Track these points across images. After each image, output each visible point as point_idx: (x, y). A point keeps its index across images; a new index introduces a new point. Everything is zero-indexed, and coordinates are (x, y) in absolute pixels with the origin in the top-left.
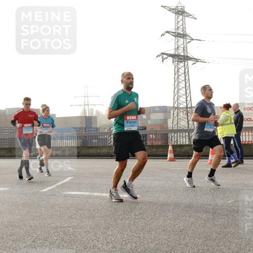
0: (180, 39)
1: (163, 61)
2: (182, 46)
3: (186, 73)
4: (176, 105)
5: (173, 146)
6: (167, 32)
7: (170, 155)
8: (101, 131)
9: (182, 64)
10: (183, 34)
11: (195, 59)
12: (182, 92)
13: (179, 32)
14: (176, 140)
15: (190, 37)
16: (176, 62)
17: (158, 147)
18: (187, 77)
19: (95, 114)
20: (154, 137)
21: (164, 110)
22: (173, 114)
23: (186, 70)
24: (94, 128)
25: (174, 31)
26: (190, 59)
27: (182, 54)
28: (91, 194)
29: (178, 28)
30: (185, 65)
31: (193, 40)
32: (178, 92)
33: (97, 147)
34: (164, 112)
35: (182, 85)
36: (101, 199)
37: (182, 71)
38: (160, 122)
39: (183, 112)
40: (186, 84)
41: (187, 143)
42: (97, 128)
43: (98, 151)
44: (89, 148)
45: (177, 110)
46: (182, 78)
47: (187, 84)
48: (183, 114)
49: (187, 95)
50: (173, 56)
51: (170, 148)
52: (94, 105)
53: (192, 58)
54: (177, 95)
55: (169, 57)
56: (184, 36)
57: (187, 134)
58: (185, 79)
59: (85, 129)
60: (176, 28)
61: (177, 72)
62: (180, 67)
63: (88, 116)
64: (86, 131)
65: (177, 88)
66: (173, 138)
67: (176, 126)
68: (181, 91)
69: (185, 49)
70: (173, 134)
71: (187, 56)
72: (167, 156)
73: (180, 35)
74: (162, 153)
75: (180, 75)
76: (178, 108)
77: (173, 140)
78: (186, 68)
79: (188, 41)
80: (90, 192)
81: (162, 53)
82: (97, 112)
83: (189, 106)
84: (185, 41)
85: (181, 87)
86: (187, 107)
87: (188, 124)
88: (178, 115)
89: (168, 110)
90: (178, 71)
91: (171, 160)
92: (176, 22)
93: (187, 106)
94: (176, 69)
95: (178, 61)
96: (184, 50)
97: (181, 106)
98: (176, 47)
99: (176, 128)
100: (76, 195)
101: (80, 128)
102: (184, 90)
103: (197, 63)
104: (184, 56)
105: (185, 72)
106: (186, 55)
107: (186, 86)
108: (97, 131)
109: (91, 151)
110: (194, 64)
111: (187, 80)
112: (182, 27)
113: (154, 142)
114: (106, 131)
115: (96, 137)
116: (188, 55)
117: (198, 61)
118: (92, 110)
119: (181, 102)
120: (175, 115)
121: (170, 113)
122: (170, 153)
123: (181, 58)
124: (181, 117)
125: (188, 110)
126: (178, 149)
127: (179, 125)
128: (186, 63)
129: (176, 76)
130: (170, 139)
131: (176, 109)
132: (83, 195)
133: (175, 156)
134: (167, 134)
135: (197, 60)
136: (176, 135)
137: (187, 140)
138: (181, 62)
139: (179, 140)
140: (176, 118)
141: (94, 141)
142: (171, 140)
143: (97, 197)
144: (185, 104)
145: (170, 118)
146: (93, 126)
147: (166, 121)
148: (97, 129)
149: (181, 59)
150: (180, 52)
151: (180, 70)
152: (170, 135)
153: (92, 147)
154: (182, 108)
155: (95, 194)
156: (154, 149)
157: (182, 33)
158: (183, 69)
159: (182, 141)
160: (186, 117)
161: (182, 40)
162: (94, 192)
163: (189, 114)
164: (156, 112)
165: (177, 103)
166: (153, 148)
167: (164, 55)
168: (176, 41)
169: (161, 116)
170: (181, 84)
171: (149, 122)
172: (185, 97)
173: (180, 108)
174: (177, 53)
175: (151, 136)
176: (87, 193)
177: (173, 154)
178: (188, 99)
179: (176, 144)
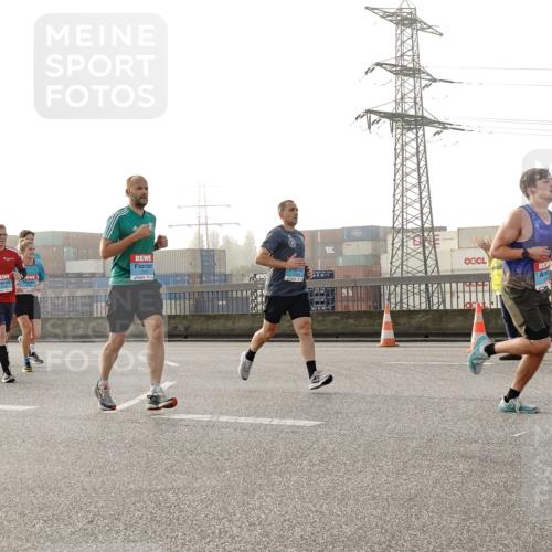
0: (406, 78)
1: (369, 128)
2: (412, 95)
3: (421, 155)
4: (398, 225)
5: (393, 313)
6: (378, 64)
7: (386, 334)
8: (235, 281)
9: (411, 135)
10: (413, 69)
11: (439, 123)
12: (413, 195)
13: (405, 63)
14: (398, 300)
15: (428, 74)
16: (399, 131)
17: (359, 315)
18: (422, 163)
19: (221, 244)
20: (351, 294)
21: (373, 234)
22: (393, 244)
23: (421, 148)
24: (220, 275)
25: (393, 62)
26: (431, 123)
27: (412, 112)
28: (214, 419)
29: (402, 56)
30: (417, 137)
31: (435, 80)
32: (402, 195)
33: (227, 317)
34: (372, 240)
35: (412, 180)
36: (235, 430)
37: (411, 149)
38: (363, 262)
39: (414, 238)
40: (420, 178)
41: (423, 307)
42: (226, 275)
43: (229, 324)
44: (208, 317)
45: (400, 235)
46: (411, 164)
47: (423, 179)
48: (414, 244)
49: (423, 202)
50: (391, 116)
51: (387, 318)
52: (220, 225)
53: (434, 122)
54: (400, 203)
55: (383, 120)
56: (415, 72)
57: (423, 287)
58: (419, 168)
59: (201, 276)
60: (399, 54)
61: (400, 152)
62: (408, 140)
63: (206, 248)
64: (201, 282)
65: (400, 187)
66: (392, 296)
67: (399, 270)
68: (409, 194)
69: (418, 100)
70: (393, 287)
71: (423, 117)
72: (379, 335)
73: (408, 70)
74: (368, 329)
75: (407, 159)
76: (403, 230)
77: (393, 301)
78: (421, 143)
79: (424, 83)
80: (211, 413)
81: (368, 111)
82: (227, 240)
83: (426, 226)
84: (418, 84)
85: (409, 185)
86: (423, 229)
87: (425, 264)
88: (402, 245)
89: (381, 235)
90: (402, 150)
91: (389, 344)
92: (399, 43)
93: (423, 225)
94: (399, 146)
95: (403, 128)
96: (415, 103)
97: (410, 226)
98: (399, 96)
99: (398, 274)
100: (181, 420)
101: (188, 275)
102: (416, 190)
103: (445, 131)
104: (415, 116)
105: (418, 152)
106: (420, 113)
107: (420, 183)
108: (225, 281)
109: (214, 326)
110: (438, 133)
111: (422, 170)
112: (410, 53)
113: (350, 304)
114: (246, 281)
115: (225, 295)
116: (426, 114)
117: (447, 128)
118: (215, 236)
119: (409, 217)
120: (397, 246)
121: (386, 241)
122: (387, 328)
123: (409, 121)
124: (410, 251)
125: (426, 234)
126: (403, 321)
127: (405, 267)
128: (420, 133)
129: (399, 161)
130: (386, 297)
131: (398, 232)
132: (198, 421)
133: (396, 335)
134: (379, 288)
135: (444, 126)
136: (398, 289)
137: (423, 300)
138: (410, 129)
139: (405, 301)
140: (399, 252)
141: (220, 303)
142: (389, 299)
143: (227, 425)
144: (418, 222)
145: (386, 252)
146: (217, 271)
147: (376, 258)
148: (226, 277)
149: (409, 123)
150: (407, 107)
151: (408, 148)
152: (385, 290)
153: (215, 317)
154: (412, 231)
155: (224, 419)
156: (351, 321)
157: (411, 66)
158: (414, 144)
159: (411, 303)
160: (421, 249)
161: (411, 81)
162: (222, 414)
163: (427, 244)
164: (355, 239)
165: (400, 219)
166: (348, 318)
167: (371, 116)
168: (399, 83)
169: (365, 248)
170: (409, 179)
171: (340, 262)
172: (417, 205)
173: (408, 230)
174: (400, 110)
175: (344, 291)
176: (206, 417)
177: (392, 331)
178: (426, 210)
179: (398, 308)
